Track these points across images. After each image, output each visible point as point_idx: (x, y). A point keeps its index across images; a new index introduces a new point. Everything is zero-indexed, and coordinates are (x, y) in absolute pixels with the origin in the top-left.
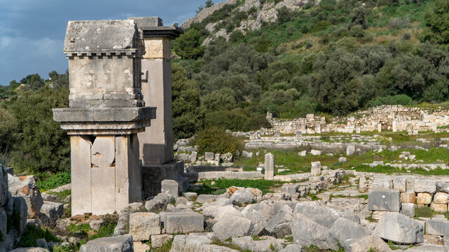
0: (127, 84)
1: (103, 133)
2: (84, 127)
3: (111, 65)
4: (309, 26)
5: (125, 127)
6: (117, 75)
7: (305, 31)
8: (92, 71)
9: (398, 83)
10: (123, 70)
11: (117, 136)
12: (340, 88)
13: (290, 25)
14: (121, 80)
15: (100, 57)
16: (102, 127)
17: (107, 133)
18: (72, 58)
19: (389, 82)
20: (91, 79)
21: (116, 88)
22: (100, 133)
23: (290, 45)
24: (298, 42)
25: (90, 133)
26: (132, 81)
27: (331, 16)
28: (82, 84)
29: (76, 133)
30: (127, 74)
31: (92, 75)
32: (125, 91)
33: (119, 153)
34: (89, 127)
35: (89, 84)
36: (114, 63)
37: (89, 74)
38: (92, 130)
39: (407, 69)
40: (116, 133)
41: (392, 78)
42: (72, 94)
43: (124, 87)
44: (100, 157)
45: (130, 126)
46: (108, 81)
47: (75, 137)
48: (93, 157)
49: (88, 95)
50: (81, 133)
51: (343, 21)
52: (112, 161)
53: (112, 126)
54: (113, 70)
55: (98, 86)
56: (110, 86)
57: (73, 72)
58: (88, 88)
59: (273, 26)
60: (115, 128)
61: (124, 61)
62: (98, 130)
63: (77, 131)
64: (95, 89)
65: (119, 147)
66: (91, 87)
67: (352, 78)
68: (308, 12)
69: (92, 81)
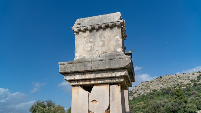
0: (118, 46)
1: (99, 82)
2: (83, 77)
3: (105, 35)
4: (140, 100)
5: (119, 74)
6: (109, 40)
7: (139, 101)
8: (91, 40)
9: (171, 110)
10: (114, 37)
11: (111, 84)
12: (157, 110)
13: (136, 100)
14: (113, 43)
15: (97, 30)
16: (99, 76)
17: (103, 82)
18: (77, 33)
19: (168, 109)
20: (90, 45)
21: (109, 49)
22: (96, 82)
23: (137, 104)
24: (138, 104)
25: (88, 83)
26: (121, 43)
27: (145, 98)
28: (84, 50)
29: (76, 84)
30: (118, 39)
31: (91, 42)
32: (116, 51)
33: (113, 100)
34: (88, 76)
35: (89, 49)
36: (107, 32)
37: (89, 42)
38: (90, 80)
39: (172, 106)
40: (110, 81)
41: (169, 108)
42: (77, 57)
43: (115, 48)
44: (97, 104)
45: (124, 73)
46: (103, 45)
47: (76, 87)
48: (91, 104)
49: (88, 56)
50: (81, 83)
51: (147, 99)
52: (107, 107)
53: (107, 74)
54: (107, 38)
55: (96, 49)
56: (104, 49)
57: (78, 42)
58: (88, 52)
59: (132, 101)
60: (110, 75)
61: (115, 31)
62: (95, 79)
63: (78, 80)
64: (93, 52)
65: (113, 94)
66: (91, 51)
67: (160, 108)
68: (139, 97)
69: (91, 47)
